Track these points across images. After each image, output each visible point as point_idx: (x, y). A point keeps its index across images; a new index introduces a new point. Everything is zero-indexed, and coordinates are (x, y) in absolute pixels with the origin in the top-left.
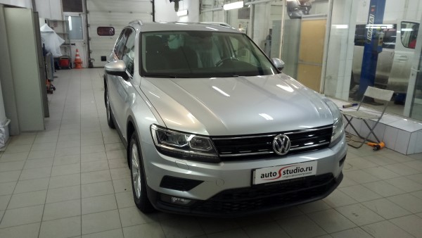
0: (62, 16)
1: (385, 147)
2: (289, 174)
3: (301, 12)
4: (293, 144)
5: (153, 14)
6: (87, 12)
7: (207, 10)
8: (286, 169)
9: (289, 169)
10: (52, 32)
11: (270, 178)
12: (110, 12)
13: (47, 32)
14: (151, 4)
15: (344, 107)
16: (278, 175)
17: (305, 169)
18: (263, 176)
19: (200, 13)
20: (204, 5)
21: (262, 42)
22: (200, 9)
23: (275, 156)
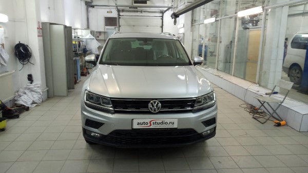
0: (105, 29)
1: (286, 125)
2: (157, 125)
3: (251, 24)
4: (163, 107)
5: (162, 27)
6: (120, 26)
7: (197, 23)
8: (155, 121)
9: (157, 121)
10: (93, 39)
11: (143, 125)
12: (134, 26)
13: (90, 39)
14: (161, 20)
15: (266, 94)
16: (149, 125)
17: (169, 123)
18: (138, 124)
19: (192, 26)
20: (195, 20)
21: (227, 46)
22: (192, 23)
23: (149, 113)
